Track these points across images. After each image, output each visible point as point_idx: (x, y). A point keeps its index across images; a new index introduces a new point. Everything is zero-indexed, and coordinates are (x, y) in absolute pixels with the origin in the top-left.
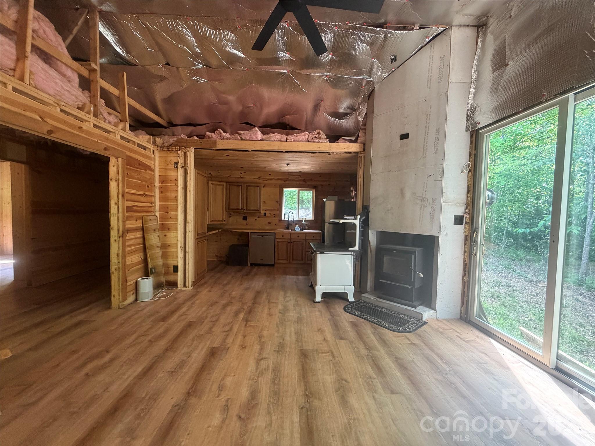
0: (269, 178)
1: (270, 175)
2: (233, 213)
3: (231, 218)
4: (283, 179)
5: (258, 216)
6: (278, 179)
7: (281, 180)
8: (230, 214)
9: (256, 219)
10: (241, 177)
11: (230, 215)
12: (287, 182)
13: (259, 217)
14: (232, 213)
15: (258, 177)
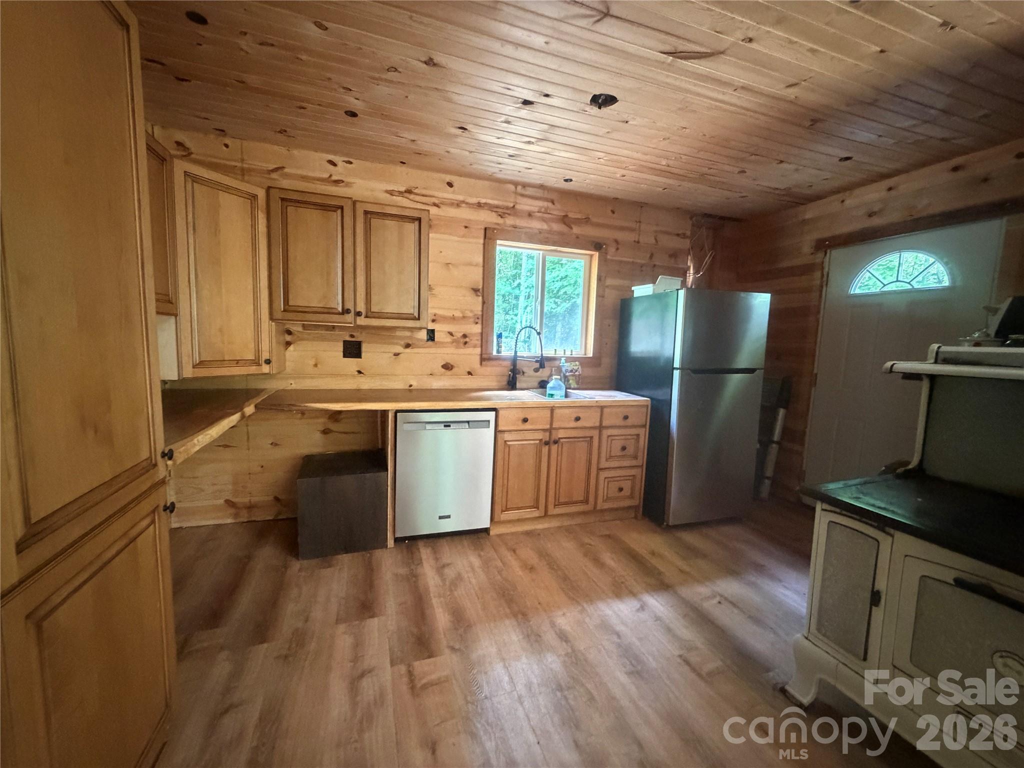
0: (446, 195)
1: (450, 185)
2: (300, 329)
3: (291, 348)
4: (497, 207)
5: (402, 343)
6: (479, 205)
7: (492, 208)
8: (289, 332)
9: (397, 355)
10: (334, 178)
11: (288, 338)
12: (510, 221)
13: (408, 346)
14: (296, 328)
15: (403, 189)
